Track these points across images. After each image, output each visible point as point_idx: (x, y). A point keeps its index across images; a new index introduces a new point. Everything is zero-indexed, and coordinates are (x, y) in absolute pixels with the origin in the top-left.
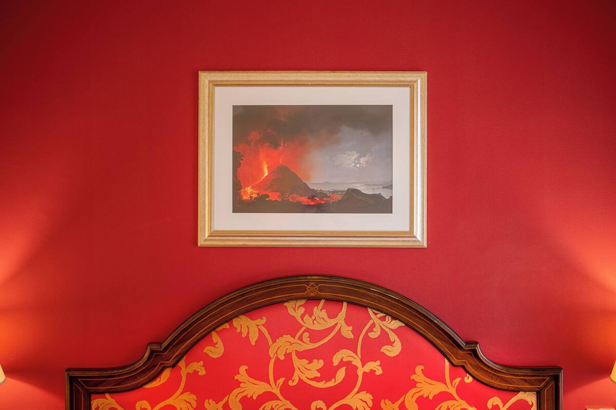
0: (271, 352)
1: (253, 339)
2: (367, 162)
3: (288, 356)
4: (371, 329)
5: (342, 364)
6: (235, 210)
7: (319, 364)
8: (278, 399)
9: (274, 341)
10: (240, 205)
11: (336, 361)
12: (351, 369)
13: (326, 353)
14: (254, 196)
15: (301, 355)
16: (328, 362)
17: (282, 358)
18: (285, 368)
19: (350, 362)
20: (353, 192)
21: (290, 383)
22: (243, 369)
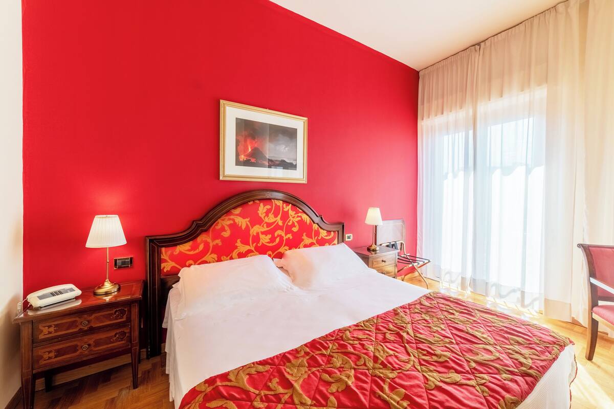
0: (251, 232)
1: (243, 227)
2: (288, 150)
3: (258, 234)
4: (289, 222)
5: (278, 236)
6: (237, 164)
7: (269, 236)
8: (253, 252)
9: (252, 227)
10: (238, 163)
11: (276, 234)
12: (281, 237)
13: (271, 232)
14: (245, 159)
15: (263, 233)
16: (273, 235)
17: (255, 234)
18: (256, 239)
19: (281, 235)
20: (283, 161)
21: (258, 245)
22: (239, 241)
